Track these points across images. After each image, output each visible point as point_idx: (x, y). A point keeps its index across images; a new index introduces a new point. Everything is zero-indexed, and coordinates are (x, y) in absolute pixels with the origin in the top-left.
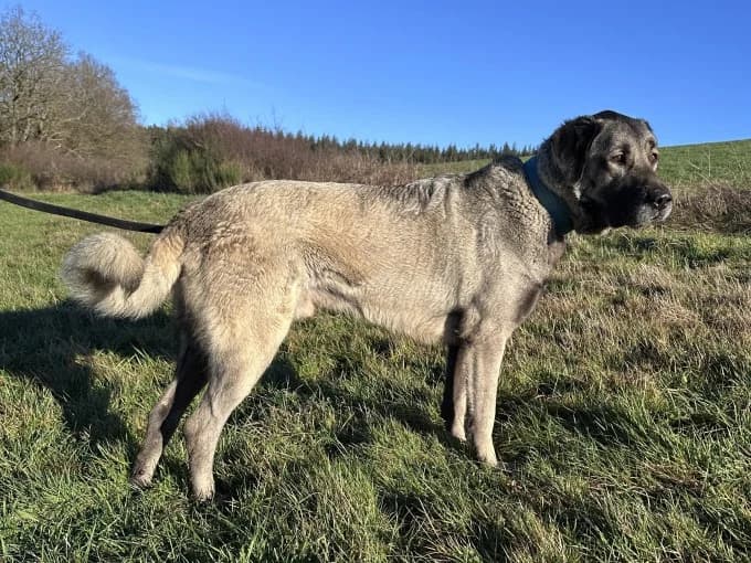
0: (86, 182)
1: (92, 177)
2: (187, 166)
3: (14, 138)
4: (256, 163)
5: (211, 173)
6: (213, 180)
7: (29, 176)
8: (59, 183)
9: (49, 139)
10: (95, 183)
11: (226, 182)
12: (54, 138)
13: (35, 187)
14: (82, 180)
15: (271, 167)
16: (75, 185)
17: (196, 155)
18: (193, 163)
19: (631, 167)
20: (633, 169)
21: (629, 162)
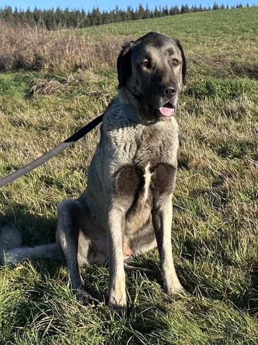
19: (154, 68)
20: (155, 70)
21: (153, 65)
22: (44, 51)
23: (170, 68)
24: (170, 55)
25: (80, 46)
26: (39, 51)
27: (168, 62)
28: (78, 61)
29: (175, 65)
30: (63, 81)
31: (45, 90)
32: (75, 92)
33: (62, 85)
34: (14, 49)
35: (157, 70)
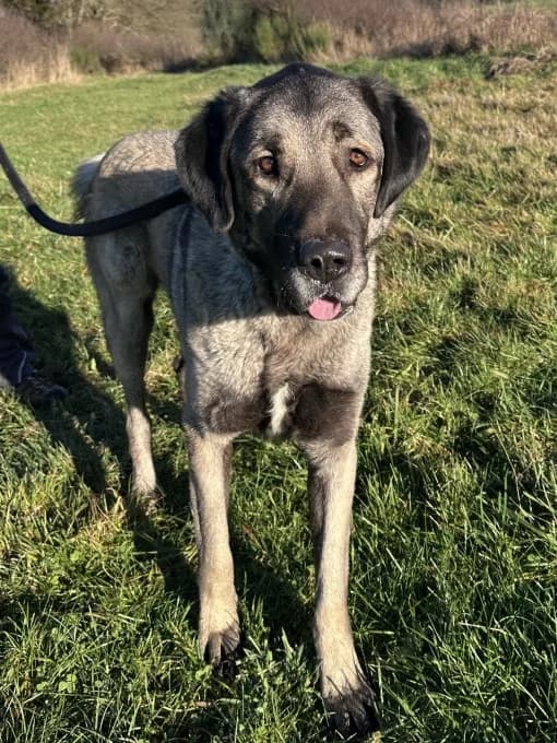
0: (155, 60)
1: (160, 55)
2: (270, 33)
3: (69, 21)
4: (345, 22)
5: (300, 39)
6: (303, 47)
7: (97, 60)
8: (128, 64)
9: (105, 18)
10: (163, 60)
11: (316, 47)
12: (108, 16)
13: (104, 71)
14: (151, 60)
15: (361, 24)
16: (143, 64)
17: (278, 20)
18: (276, 30)
19: (288, 183)
20: (291, 188)
21: (285, 173)
22: (482, 30)
23: (338, 179)
24: (338, 139)
25: (528, 20)
26: (476, 31)
27: (335, 161)
28: (526, 39)
29: (357, 168)
30: (530, 58)
31: (509, 69)
32: (549, 69)
33: (530, 62)
34: (444, 30)
35: (296, 188)
